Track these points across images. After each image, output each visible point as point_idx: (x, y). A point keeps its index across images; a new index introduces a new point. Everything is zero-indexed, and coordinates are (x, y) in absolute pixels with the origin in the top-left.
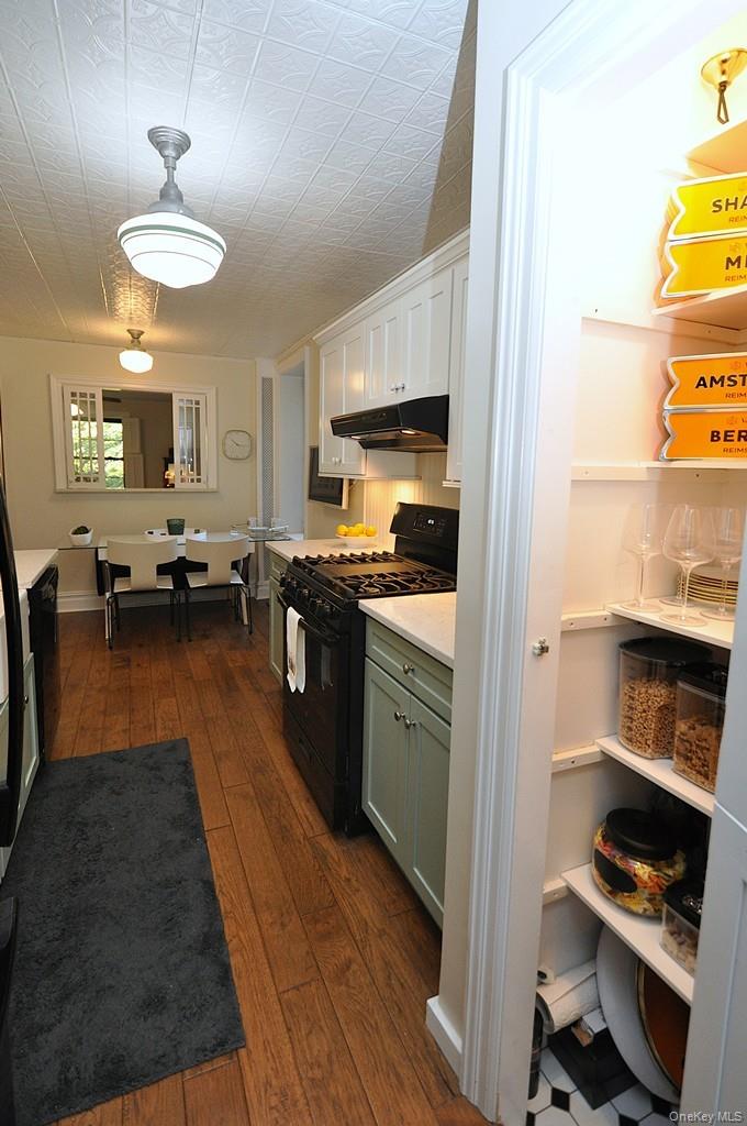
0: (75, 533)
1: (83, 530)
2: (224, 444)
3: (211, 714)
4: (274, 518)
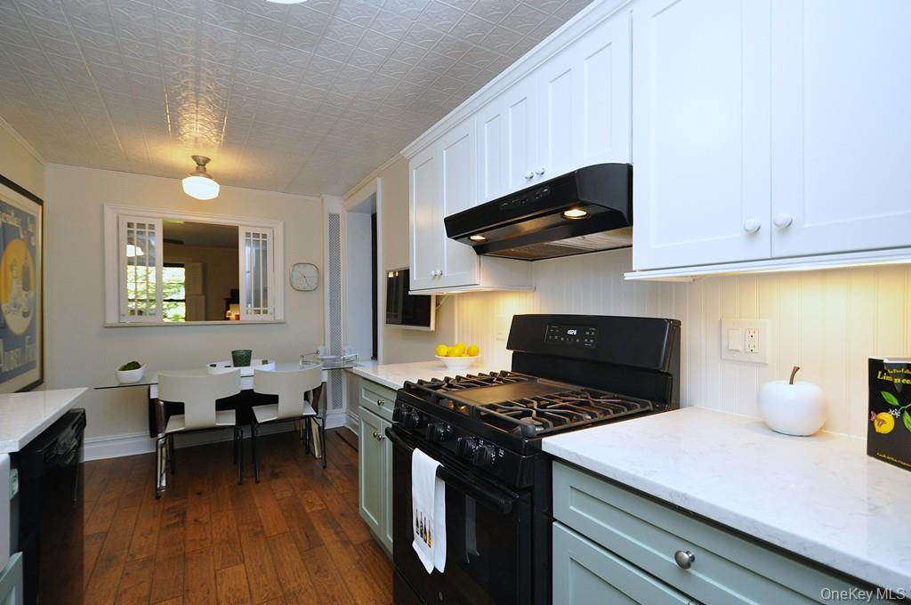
0: (125, 368)
1: (135, 366)
2: (291, 277)
3: (293, 585)
4: (344, 348)
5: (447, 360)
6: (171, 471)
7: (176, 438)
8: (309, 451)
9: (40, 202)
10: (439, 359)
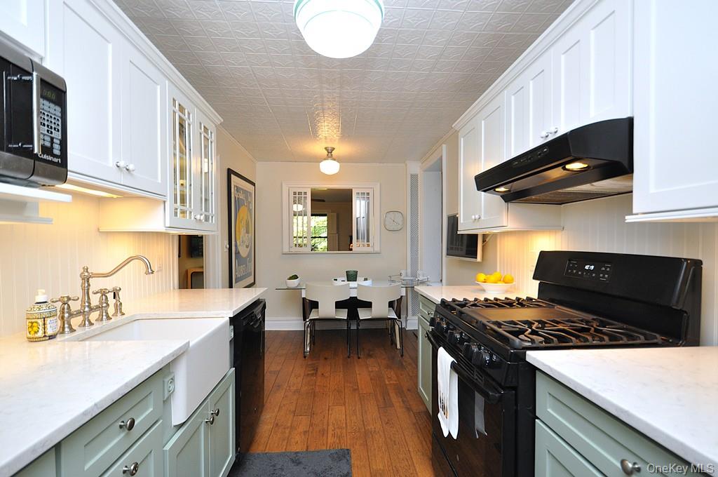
0: (291, 278)
1: (295, 277)
2: (385, 221)
3: (370, 427)
4: (419, 272)
5: (485, 286)
6: (313, 343)
7: (317, 323)
8: (394, 343)
9: (254, 184)
10: (479, 285)
